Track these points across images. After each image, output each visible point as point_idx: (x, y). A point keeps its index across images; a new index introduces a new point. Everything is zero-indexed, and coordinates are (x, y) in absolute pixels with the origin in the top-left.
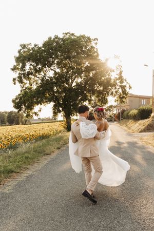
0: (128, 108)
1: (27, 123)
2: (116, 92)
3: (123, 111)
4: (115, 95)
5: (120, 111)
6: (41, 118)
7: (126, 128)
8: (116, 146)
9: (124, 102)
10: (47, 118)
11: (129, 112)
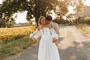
0: (83, 15)
1: (11, 26)
2: (75, 3)
3: (79, 18)
4: (74, 6)
5: (77, 18)
6: (22, 23)
7: (81, 30)
8: (73, 46)
9: (80, 11)
10: (26, 23)
11: (84, 18)
